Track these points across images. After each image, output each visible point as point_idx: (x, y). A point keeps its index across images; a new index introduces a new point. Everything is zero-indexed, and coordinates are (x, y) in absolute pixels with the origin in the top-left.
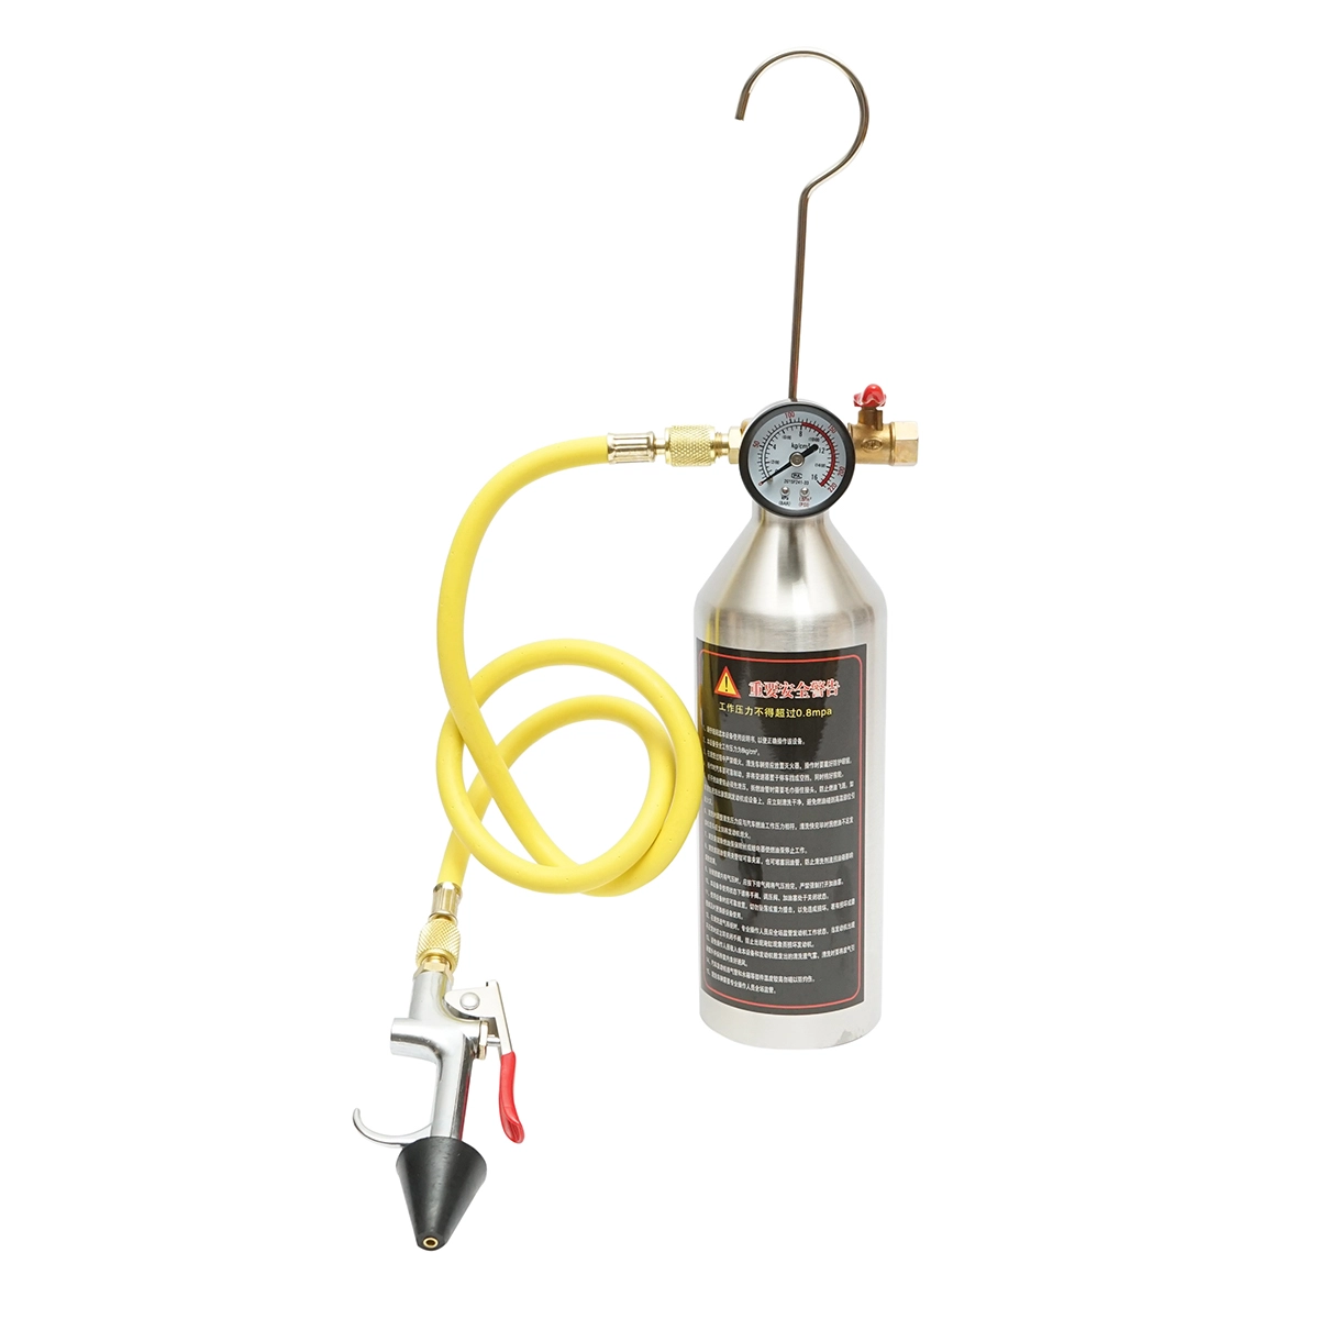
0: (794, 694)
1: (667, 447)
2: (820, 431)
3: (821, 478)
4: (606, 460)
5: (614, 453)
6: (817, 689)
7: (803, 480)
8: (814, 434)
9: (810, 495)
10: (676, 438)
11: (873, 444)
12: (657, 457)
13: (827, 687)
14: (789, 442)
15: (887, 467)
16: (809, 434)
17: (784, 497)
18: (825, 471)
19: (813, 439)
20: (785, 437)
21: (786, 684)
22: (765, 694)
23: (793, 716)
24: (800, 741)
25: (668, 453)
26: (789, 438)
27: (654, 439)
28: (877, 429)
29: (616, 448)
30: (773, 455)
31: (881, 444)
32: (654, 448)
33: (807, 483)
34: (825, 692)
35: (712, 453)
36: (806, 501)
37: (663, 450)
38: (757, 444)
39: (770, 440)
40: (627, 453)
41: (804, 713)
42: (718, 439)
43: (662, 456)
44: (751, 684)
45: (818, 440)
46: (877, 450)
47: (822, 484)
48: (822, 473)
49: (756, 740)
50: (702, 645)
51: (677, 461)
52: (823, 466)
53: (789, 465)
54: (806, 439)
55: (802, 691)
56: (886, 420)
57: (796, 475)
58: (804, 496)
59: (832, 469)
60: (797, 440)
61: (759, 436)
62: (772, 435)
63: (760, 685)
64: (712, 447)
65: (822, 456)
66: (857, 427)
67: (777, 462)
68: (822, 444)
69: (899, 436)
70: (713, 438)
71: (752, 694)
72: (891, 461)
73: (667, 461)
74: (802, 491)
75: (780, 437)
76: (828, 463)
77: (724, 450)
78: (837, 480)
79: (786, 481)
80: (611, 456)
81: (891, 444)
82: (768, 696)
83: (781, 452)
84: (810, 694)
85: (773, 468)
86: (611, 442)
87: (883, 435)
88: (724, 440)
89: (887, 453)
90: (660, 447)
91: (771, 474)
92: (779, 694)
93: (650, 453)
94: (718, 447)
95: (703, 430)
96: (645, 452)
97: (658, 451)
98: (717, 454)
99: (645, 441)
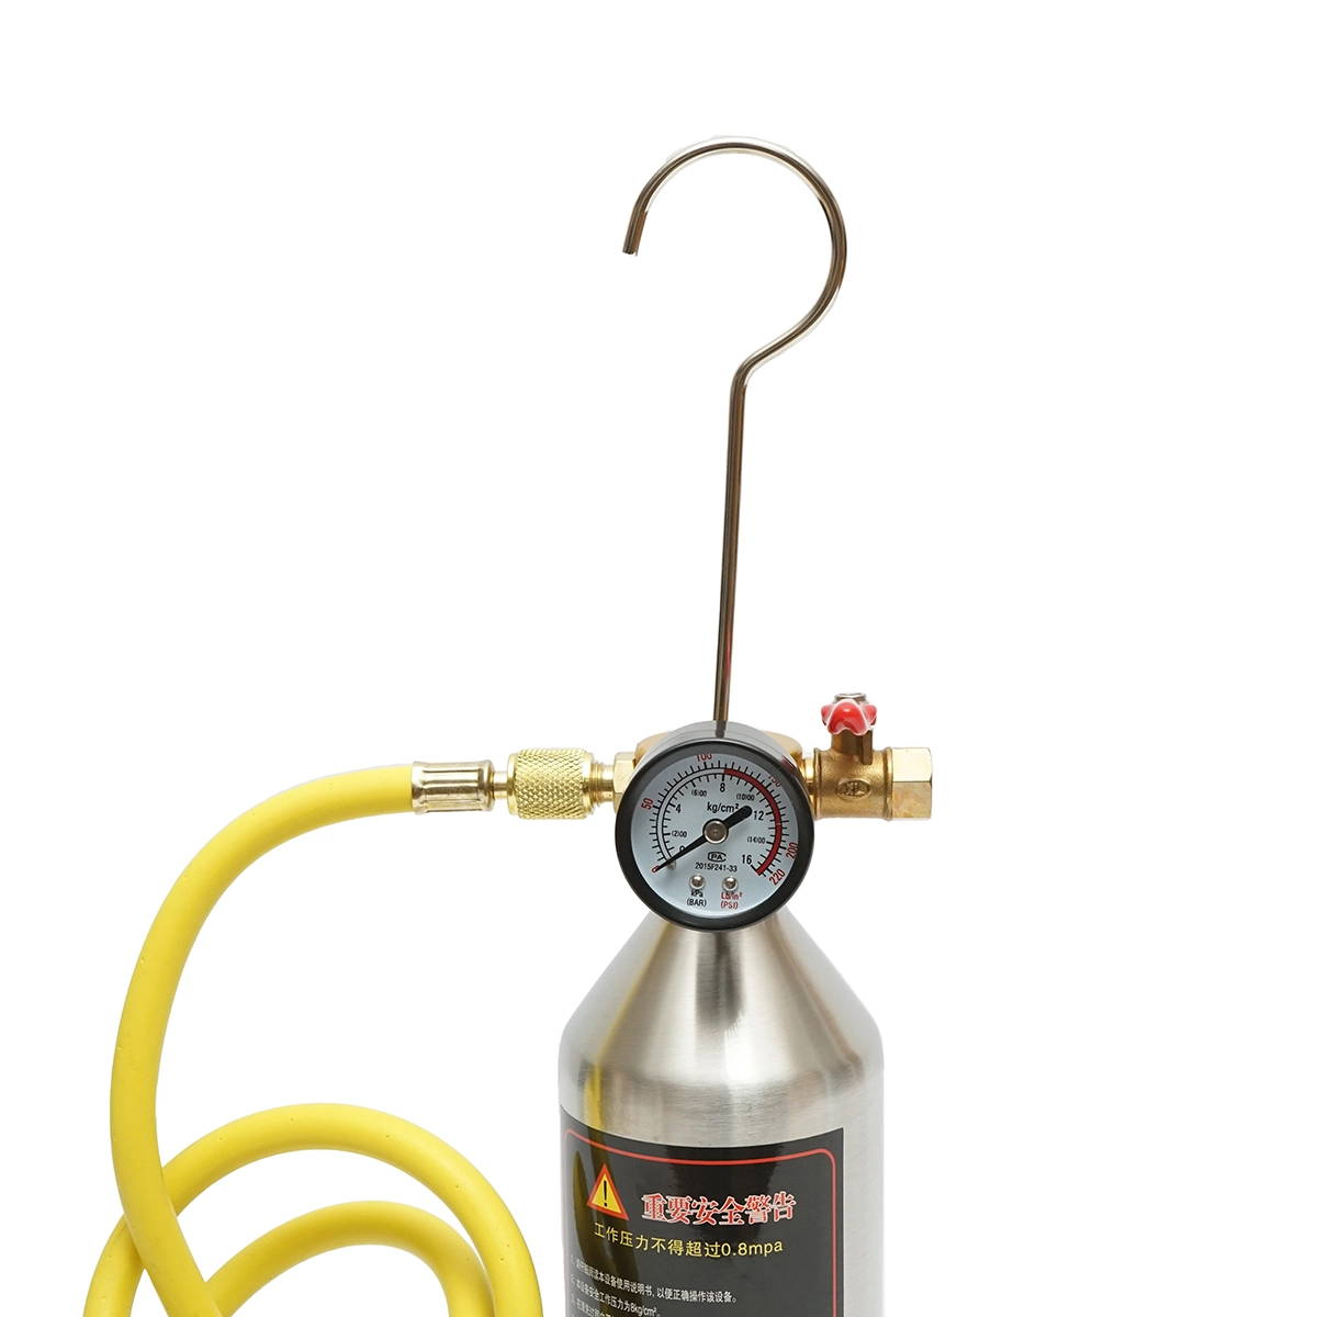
0: (717, 1217)
1: (510, 787)
2: (756, 783)
3: (757, 861)
4: (410, 808)
5: (423, 797)
6: (758, 1209)
7: (727, 863)
8: (745, 788)
9: (740, 888)
10: (526, 772)
11: (855, 788)
12: (497, 801)
13: (775, 1206)
14: (704, 801)
15: (877, 823)
16: (736, 787)
17: (695, 892)
18: (765, 849)
19: (744, 797)
20: (695, 793)
21: (704, 1202)
22: (668, 1216)
23: (716, 1255)
24: (728, 1297)
25: (513, 798)
26: (703, 793)
27: (491, 773)
28: (863, 763)
29: (426, 787)
30: (675, 821)
31: (868, 788)
32: (488, 788)
33: (733, 869)
34: (771, 1215)
35: (586, 800)
36: (732, 901)
37: (505, 793)
38: (648, 804)
39: (668, 800)
40: (444, 796)
41: (735, 1249)
42: (597, 775)
43: (502, 802)
44: (645, 1198)
45: (751, 798)
46: (862, 799)
47: (760, 871)
48: (759, 852)
49: (654, 1291)
50: (572, 1125)
51: (527, 810)
52: (762, 840)
53: (702, 840)
54: (730, 796)
55: (731, 1213)
56: (878, 744)
57: (716, 857)
58: (730, 892)
59: (776, 846)
60: (715, 797)
61: (652, 790)
62: (675, 788)
63: (660, 1202)
64: (585, 790)
65: (759, 826)
66: (830, 758)
67: (684, 834)
68: (759, 805)
69: (901, 772)
70: (586, 773)
71: (648, 1215)
72: (887, 814)
73: (511, 810)
74: (727, 883)
75: (688, 791)
76: (769, 835)
77: (606, 794)
78: (784, 864)
79: (700, 865)
80: (416, 803)
81: (885, 787)
82: (674, 1220)
83: (690, 818)
84: (745, 1217)
85: (677, 844)
86: (418, 778)
87: (874, 771)
88: (607, 776)
89: (879, 801)
90: (500, 788)
91: (674, 853)
92: (693, 1218)
93: (484, 798)
94: (595, 788)
95: (571, 759)
96: (474, 795)
97: (496, 793)
98: (593, 800)
99: (474, 776)
